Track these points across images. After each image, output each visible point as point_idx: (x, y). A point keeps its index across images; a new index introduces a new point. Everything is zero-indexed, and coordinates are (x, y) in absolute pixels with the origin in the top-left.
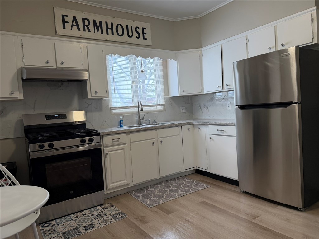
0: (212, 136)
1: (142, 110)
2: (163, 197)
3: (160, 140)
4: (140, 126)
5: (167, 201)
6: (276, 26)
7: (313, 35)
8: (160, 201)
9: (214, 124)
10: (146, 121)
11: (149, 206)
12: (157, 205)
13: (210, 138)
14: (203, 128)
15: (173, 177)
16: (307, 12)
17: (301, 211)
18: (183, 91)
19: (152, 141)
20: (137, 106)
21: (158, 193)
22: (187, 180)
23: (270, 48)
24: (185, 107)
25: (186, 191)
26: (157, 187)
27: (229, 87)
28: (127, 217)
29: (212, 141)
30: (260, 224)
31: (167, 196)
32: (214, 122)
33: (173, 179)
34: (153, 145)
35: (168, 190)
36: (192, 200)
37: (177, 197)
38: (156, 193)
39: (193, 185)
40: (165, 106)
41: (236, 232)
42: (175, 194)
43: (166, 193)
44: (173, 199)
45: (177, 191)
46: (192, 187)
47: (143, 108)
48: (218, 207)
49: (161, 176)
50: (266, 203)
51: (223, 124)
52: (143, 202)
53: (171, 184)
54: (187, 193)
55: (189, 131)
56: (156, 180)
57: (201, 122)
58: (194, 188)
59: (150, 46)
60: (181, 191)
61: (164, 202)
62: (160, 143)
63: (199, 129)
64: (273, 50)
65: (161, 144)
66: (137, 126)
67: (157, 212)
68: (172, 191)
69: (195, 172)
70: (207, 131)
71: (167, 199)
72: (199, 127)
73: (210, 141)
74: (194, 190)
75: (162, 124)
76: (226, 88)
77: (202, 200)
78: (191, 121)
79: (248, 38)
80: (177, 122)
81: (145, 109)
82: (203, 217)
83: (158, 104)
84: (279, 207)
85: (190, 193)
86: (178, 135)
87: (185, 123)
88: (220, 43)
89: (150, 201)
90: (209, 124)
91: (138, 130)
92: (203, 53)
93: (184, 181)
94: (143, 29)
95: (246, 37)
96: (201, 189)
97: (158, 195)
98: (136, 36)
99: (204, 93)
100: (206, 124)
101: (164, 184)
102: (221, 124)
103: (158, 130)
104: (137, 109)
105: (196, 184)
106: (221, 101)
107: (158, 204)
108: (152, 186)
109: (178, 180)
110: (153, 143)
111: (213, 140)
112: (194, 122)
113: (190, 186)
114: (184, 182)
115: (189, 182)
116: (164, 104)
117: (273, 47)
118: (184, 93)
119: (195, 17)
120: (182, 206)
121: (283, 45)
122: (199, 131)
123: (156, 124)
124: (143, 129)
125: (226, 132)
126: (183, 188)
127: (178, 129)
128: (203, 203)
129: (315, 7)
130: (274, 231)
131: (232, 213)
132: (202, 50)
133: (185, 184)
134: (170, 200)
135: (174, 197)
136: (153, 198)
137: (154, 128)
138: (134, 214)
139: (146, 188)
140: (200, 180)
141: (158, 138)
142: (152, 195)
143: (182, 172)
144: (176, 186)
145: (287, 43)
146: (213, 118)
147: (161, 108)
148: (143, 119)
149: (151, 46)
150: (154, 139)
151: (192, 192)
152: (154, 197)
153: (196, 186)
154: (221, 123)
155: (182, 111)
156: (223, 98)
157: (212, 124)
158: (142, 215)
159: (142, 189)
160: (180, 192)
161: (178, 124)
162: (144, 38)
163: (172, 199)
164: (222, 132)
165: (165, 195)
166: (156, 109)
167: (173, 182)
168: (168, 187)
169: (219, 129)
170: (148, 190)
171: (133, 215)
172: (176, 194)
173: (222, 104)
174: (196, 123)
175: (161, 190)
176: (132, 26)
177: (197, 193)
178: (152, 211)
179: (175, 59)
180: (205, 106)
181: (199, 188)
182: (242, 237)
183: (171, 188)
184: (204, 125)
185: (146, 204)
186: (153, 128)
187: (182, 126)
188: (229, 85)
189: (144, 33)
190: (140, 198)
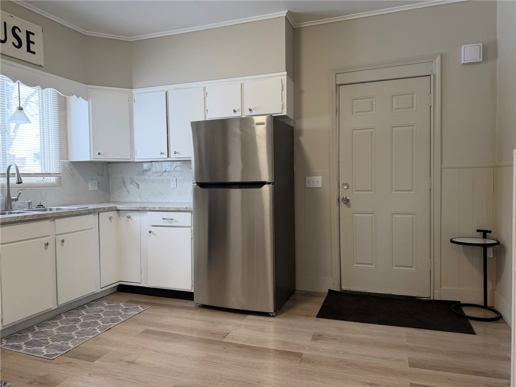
0: (152, 229)
1: (19, 183)
2: (71, 338)
3: (60, 238)
4: (11, 213)
5: (83, 342)
6: (243, 83)
7: (283, 105)
8: (69, 345)
9: (158, 209)
10: (22, 205)
11: (49, 356)
12: (65, 352)
13: (150, 232)
14: (136, 217)
15: (80, 304)
16: (277, 76)
17: (273, 316)
18: (99, 154)
19: (45, 240)
20: (4, 174)
21: (58, 333)
22: (107, 305)
23: (235, 111)
24: (96, 181)
25: (113, 321)
26: (52, 324)
27: (177, 156)
28: (7, 385)
29: (152, 235)
30: (233, 342)
31: (79, 333)
32: (157, 207)
33: (82, 307)
34: (46, 249)
35: (77, 325)
36: (128, 332)
37: (99, 332)
38: (56, 334)
39: (120, 310)
40: (60, 178)
41: (208, 360)
42: (94, 329)
43: (74, 330)
44: (93, 336)
45: (96, 323)
46: (120, 313)
47: (22, 178)
48: (172, 334)
49: (60, 304)
50: (233, 315)
51: (172, 210)
52: (34, 353)
53: (79, 316)
54: (116, 324)
55: (111, 222)
56: (50, 311)
57: (133, 206)
58: (123, 313)
59: (40, 66)
60: (103, 322)
61: (78, 345)
62: (59, 243)
63: (129, 217)
64: (238, 114)
65: (62, 245)
66: (4, 214)
67: (69, 363)
68: (85, 325)
69: (116, 290)
70: (144, 221)
71: (82, 340)
72: (129, 214)
73: (150, 236)
74: (125, 316)
75: (57, 209)
76: (173, 156)
77: (142, 328)
78: (115, 205)
79: (207, 90)
80: (91, 207)
81: (25, 180)
82: (154, 351)
83: (49, 172)
84: (249, 317)
85: (120, 322)
86: (92, 229)
87: (104, 208)
88: (165, 88)
89: (48, 348)
90: (148, 209)
91: (17, 220)
92: (135, 97)
93: (102, 306)
94: (28, 33)
95: (204, 89)
96: (137, 313)
97: (62, 337)
98: (13, 43)
99: (136, 160)
100: (143, 210)
101: (64, 318)
102: (169, 210)
103: (57, 221)
104: (6, 179)
105: (124, 307)
106: (161, 175)
107: (68, 350)
108: (40, 325)
109: (89, 306)
110: (47, 244)
111: (154, 234)
112: (120, 207)
113: (116, 313)
114: (102, 308)
115: (112, 306)
116: (60, 174)
117: (239, 110)
118: (100, 156)
119: (123, 38)
120: (113, 343)
121: (250, 110)
122: (128, 221)
123: (45, 210)
124: (27, 218)
125: (176, 221)
126: (104, 317)
127: (92, 218)
128: (147, 332)
129: (286, 73)
130: (252, 346)
131: (194, 337)
132: (133, 92)
133: (105, 310)
134: (88, 339)
135: (93, 334)
136: (51, 343)
137: (50, 216)
138: (21, 377)
139: (30, 329)
140: (130, 301)
141: (56, 235)
142: (48, 338)
143: (96, 292)
144: (91, 316)
145: (255, 109)
146: (146, 201)
147: (52, 180)
148: (16, 200)
149: (42, 67)
150: (49, 236)
151: (123, 320)
152: (53, 342)
153: (125, 310)
154: (168, 208)
155: (92, 187)
156: (165, 171)
157: (153, 209)
158: (42, 374)
159: (20, 334)
160: (102, 324)
161: (94, 209)
162: (29, 50)
163: (91, 337)
164: (170, 222)
165: (75, 333)
166: (42, 182)
167: (83, 311)
168: (77, 321)
169: (165, 218)
170: (37, 333)
171: (20, 379)
172: (96, 328)
173: (163, 180)
174: (125, 209)
175: (63, 327)
176: (5, 23)
177: (131, 320)
178: (58, 364)
179: (86, 98)
180: (132, 182)
181: (132, 313)
182: (217, 363)
183: (82, 321)
184: (139, 211)
185: (42, 356)
186: (48, 216)
187: (100, 214)
188: (179, 153)
189: (29, 42)
190: (24, 348)
